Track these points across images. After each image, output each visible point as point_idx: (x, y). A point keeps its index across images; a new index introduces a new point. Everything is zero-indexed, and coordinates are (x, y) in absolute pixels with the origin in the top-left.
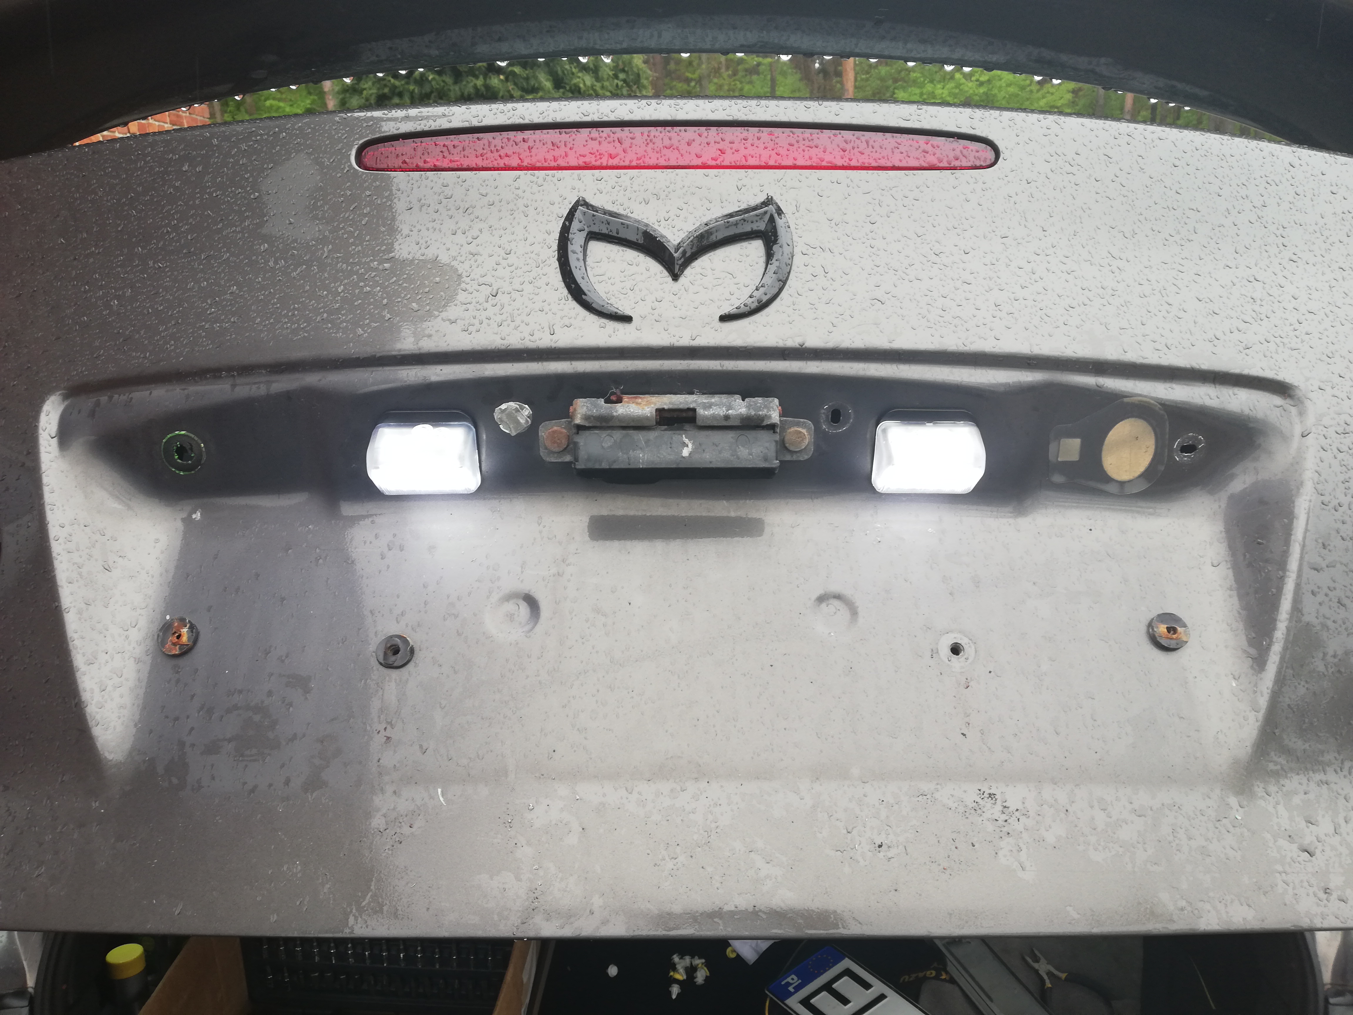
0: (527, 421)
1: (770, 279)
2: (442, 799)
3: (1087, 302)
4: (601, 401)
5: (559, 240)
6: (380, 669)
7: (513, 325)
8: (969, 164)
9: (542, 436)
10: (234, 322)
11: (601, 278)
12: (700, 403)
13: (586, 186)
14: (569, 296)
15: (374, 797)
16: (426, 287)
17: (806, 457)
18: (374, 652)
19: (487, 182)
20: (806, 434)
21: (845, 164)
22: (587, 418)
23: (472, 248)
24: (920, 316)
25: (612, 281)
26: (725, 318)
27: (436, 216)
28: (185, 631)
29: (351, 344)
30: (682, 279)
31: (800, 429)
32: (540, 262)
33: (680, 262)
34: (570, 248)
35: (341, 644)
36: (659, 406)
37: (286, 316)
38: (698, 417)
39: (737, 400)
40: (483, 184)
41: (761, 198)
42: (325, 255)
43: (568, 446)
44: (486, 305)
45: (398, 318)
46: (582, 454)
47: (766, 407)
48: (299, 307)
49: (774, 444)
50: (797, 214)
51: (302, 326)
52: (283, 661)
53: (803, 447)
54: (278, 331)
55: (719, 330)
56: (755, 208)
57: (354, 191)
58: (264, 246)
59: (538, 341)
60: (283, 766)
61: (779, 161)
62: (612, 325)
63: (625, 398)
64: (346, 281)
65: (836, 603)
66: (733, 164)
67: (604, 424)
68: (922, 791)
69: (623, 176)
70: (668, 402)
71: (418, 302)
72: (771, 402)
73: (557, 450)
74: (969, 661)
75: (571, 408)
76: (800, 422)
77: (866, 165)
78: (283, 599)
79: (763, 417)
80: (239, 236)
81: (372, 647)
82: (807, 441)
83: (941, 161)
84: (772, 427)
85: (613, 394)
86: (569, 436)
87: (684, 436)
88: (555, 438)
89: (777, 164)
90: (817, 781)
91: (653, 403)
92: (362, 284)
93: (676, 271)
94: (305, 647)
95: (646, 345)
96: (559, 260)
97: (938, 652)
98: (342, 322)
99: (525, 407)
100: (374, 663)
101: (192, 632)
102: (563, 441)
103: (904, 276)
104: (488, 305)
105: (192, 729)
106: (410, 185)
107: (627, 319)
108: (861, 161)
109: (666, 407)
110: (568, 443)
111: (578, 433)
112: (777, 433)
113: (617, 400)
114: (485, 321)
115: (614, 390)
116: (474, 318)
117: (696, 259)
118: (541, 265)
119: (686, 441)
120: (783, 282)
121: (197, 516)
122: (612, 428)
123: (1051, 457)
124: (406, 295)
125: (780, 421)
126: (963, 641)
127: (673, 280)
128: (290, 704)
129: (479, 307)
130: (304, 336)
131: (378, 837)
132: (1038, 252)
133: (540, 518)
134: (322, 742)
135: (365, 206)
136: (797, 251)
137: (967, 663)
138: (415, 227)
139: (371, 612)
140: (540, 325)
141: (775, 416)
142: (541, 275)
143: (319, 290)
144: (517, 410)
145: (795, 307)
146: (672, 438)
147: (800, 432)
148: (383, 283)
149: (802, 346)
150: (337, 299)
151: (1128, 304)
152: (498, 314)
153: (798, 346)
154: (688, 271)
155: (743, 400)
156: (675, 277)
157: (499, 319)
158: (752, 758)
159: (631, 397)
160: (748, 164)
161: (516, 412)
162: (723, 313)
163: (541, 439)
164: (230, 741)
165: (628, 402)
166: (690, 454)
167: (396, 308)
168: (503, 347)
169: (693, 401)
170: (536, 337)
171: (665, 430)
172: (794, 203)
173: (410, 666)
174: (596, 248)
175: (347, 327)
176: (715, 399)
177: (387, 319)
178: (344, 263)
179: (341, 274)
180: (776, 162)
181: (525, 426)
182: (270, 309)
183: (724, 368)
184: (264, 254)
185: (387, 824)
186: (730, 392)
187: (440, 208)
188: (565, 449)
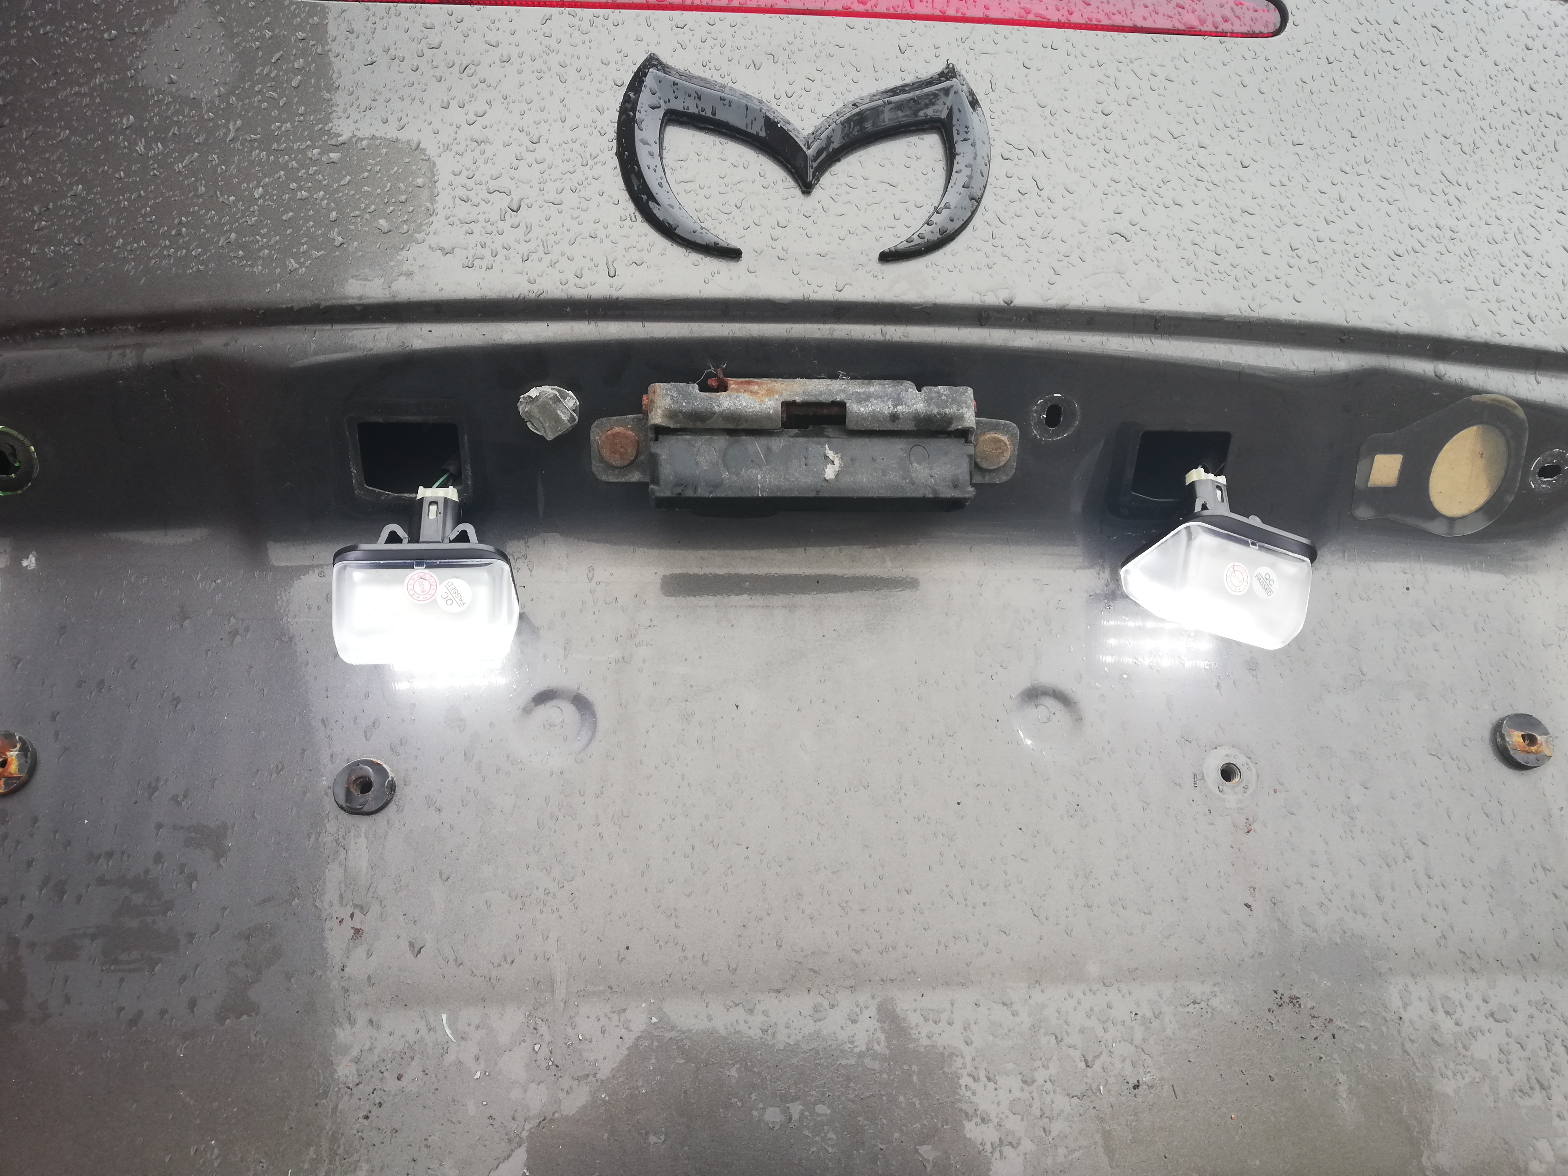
0: (572, 419)
1: (955, 196)
2: (448, 1031)
3: (1418, 247)
4: (694, 388)
5: (619, 122)
6: (340, 818)
7: (547, 259)
8: (1244, 29)
9: (595, 441)
10: (80, 244)
11: (688, 187)
12: (853, 394)
13: (659, 36)
14: (637, 214)
15: (337, 1030)
16: (401, 193)
17: (1005, 478)
18: (329, 788)
19: (497, 24)
20: (1007, 443)
21: (1063, 20)
22: (672, 414)
23: (476, 131)
24: (1184, 263)
25: (706, 191)
26: (887, 257)
27: (414, 77)
28: (13, 754)
29: (279, 285)
30: (817, 192)
31: (999, 436)
32: (589, 157)
33: (815, 164)
34: (638, 134)
35: (274, 775)
36: (787, 397)
37: (166, 236)
38: (849, 416)
39: (910, 390)
40: (492, 26)
41: (937, 67)
42: (231, 135)
43: (636, 457)
44: (501, 224)
45: (355, 244)
46: (666, 471)
47: (954, 401)
48: (188, 222)
49: (967, 460)
50: (992, 95)
51: (194, 253)
52: (179, 804)
53: (1002, 464)
54: (153, 262)
55: (880, 276)
56: (929, 82)
57: (277, 31)
58: (128, 119)
59: (590, 287)
60: (183, 979)
61: (963, 10)
62: (711, 264)
63: (732, 383)
64: (267, 179)
65: (1050, 703)
66: (892, 11)
67: (699, 425)
68: (1192, 997)
69: (718, 22)
70: (801, 391)
71: (387, 217)
72: (963, 393)
73: (618, 463)
74: (1249, 792)
75: (645, 397)
76: (998, 424)
77: (1094, 22)
78: (177, 700)
79: (952, 418)
80: (86, 100)
81: (325, 782)
82: (1007, 455)
83: (1202, 22)
84: (964, 434)
85: (711, 375)
86: (638, 442)
87: (827, 446)
88: (616, 444)
89: (959, 14)
90: (1037, 986)
91: (777, 392)
92: (293, 185)
93: (810, 178)
94: (215, 779)
95: (766, 297)
96: (619, 155)
97: (1203, 778)
98: (260, 249)
99: (568, 395)
100: (329, 805)
101: (26, 757)
102: (629, 450)
103: (1156, 198)
104: (505, 226)
105: (31, 917)
106: (370, 24)
107: (733, 254)
108: (1085, 16)
109: (798, 399)
110: (637, 453)
111: (657, 439)
112: (971, 442)
113: (718, 385)
114: (502, 252)
115: (712, 370)
116: (483, 246)
117: (839, 160)
118: (591, 163)
119: (831, 454)
120: (977, 200)
121: (30, 562)
122: (712, 431)
123: (1358, 481)
124: (368, 207)
125: (977, 423)
126: (1239, 761)
127: (803, 192)
128: (193, 877)
129: (490, 228)
130: (198, 270)
131: (346, 1098)
132: (1347, 169)
133: (591, 569)
134: (248, 938)
135: (297, 58)
136: (995, 152)
137: (1245, 795)
138: (380, 94)
139: (323, 721)
140: (592, 260)
141: (969, 417)
142: (590, 179)
143: (222, 194)
144: (556, 400)
145: (997, 242)
146: (807, 449)
147: (1000, 441)
148: (329, 185)
149: (1009, 304)
150: (252, 209)
151: (1474, 253)
152: (522, 241)
153: (1003, 304)
154: (826, 179)
155: (919, 390)
156: (807, 188)
157: (524, 248)
158: (937, 951)
159: (742, 382)
160: (914, 12)
161: (555, 403)
162: (885, 248)
163: (594, 447)
164: (93, 938)
165: (738, 391)
166: (837, 475)
167: (352, 227)
168: (532, 296)
169: (841, 391)
170: (587, 279)
171: (796, 436)
172: (988, 78)
173: (391, 808)
174: (677, 135)
175: (270, 256)
176: (875, 387)
177: (337, 244)
178: (262, 150)
179: (257, 168)
180: (957, 12)
181: (569, 425)
182: (140, 223)
183: (888, 337)
184: (128, 132)
185: (360, 1075)
186: (895, 376)
187: (422, 63)
188: (632, 462)
